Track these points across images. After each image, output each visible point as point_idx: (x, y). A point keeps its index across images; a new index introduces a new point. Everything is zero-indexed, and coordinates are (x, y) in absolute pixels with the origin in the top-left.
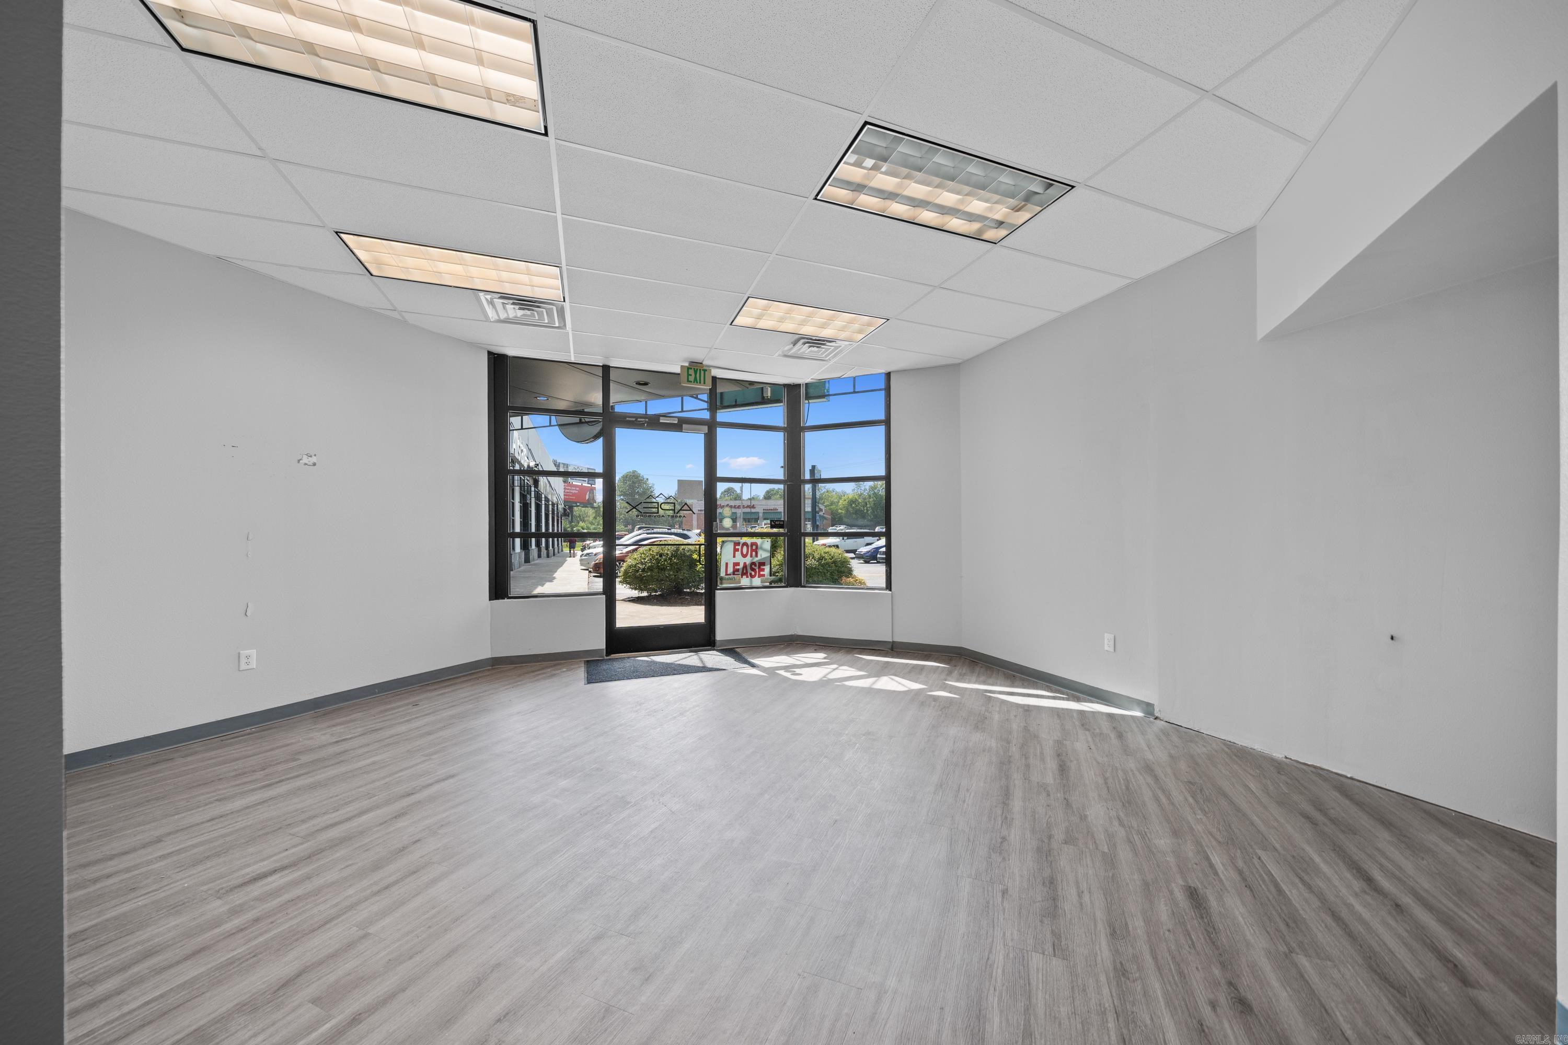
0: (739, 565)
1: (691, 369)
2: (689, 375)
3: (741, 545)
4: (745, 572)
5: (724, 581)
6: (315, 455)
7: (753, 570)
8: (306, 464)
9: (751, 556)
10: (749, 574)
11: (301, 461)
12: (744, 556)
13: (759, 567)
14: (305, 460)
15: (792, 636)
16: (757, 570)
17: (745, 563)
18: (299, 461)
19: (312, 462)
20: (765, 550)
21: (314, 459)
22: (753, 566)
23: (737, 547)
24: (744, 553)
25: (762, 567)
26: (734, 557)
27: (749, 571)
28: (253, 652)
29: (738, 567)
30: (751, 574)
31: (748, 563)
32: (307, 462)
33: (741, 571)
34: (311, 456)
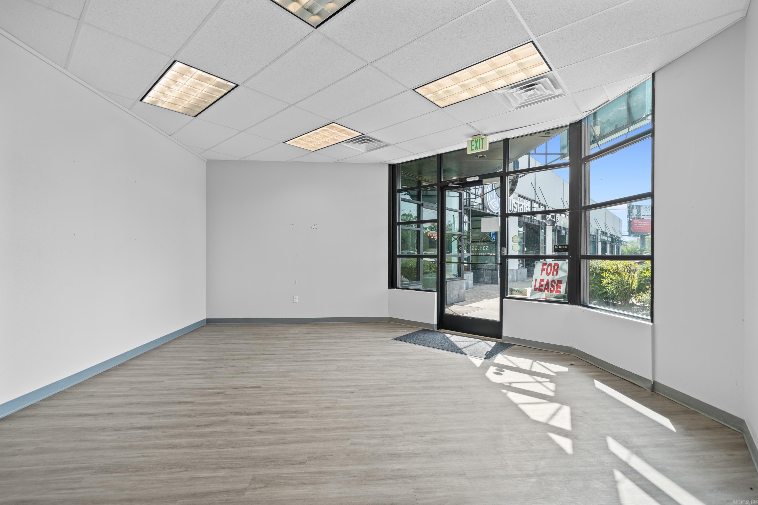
0: (544, 282)
1: (474, 141)
2: (472, 145)
3: (547, 266)
4: (547, 287)
5: (513, 292)
6: (316, 225)
7: (553, 286)
8: (313, 229)
9: (553, 275)
10: (549, 289)
11: (312, 228)
12: (548, 274)
13: (557, 285)
14: (313, 227)
15: (570, 348)
16: (556, 287)
17: (548, 280)
18: (311, 228)
19: (315, 227)
20: (564, 271)
21: (316, 227)
22: (553, 283)
23: (544, 267)
24: (549, 272)
25: (559, 285)
26: (541, 274)
27: (550, 287)
28: (297, 297)
29: (542, 283)
30: (551, 289)
31: (550, 281)
32: (314, 228)
33: (544, 286)
34: (315, 226)
